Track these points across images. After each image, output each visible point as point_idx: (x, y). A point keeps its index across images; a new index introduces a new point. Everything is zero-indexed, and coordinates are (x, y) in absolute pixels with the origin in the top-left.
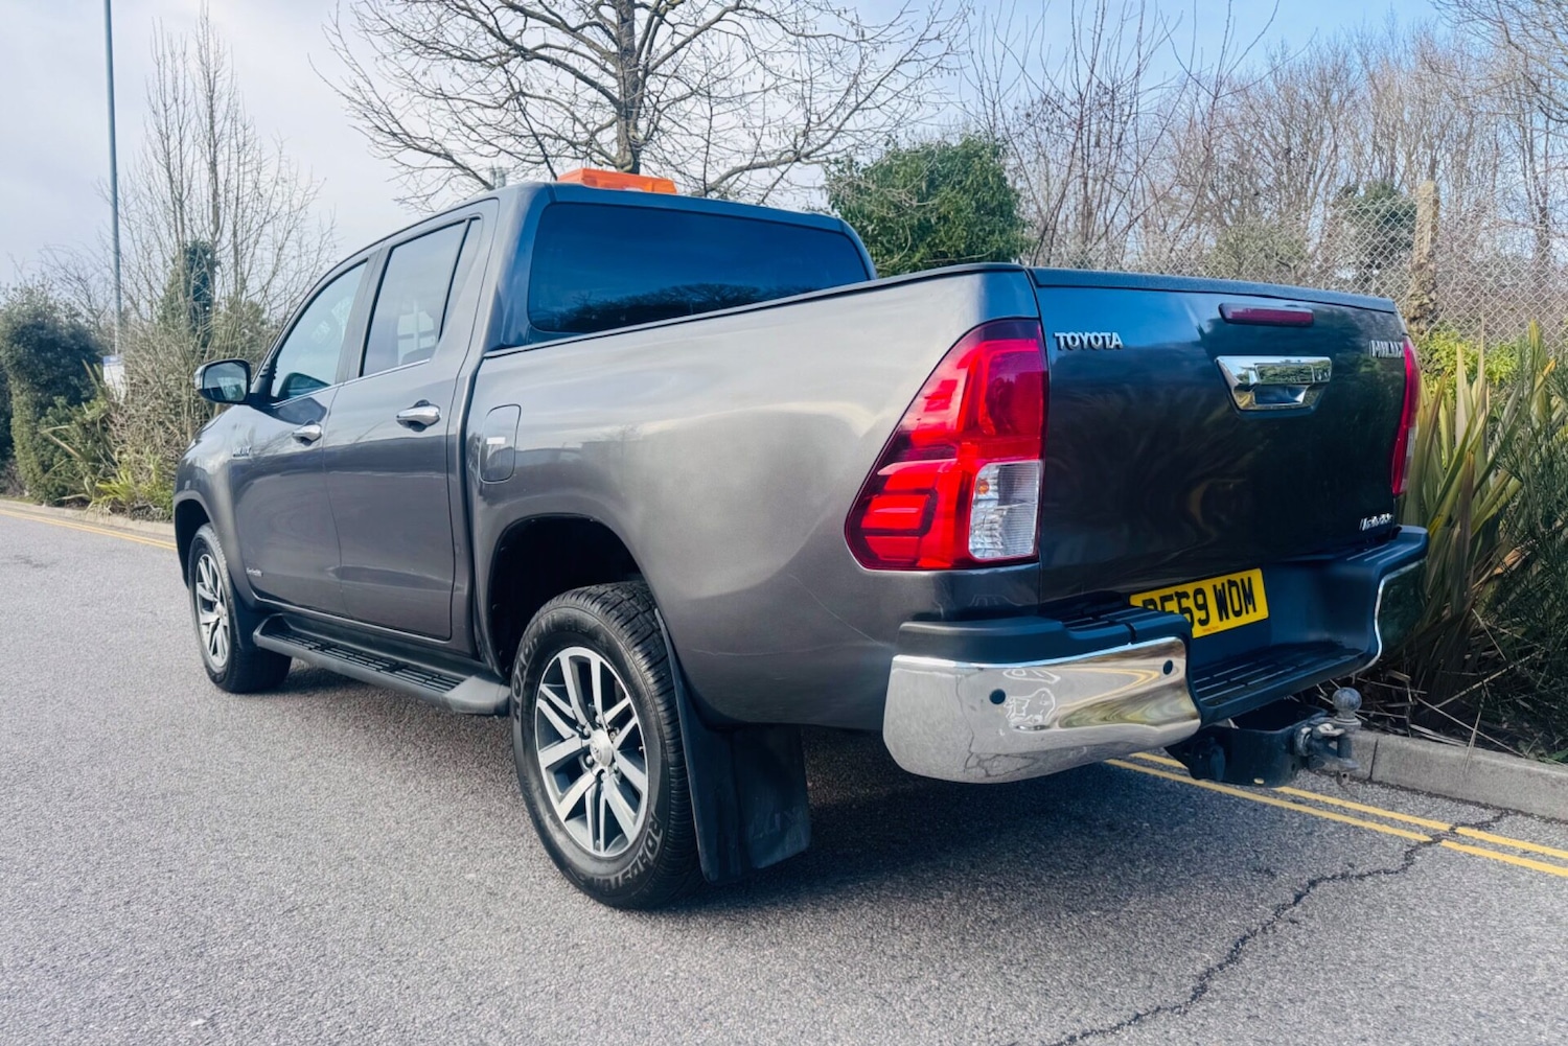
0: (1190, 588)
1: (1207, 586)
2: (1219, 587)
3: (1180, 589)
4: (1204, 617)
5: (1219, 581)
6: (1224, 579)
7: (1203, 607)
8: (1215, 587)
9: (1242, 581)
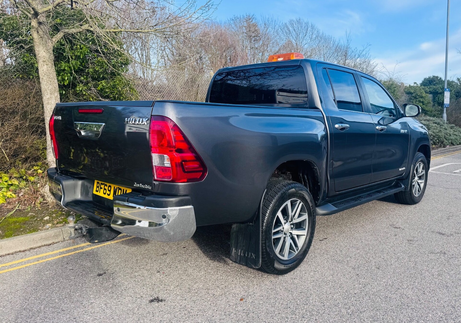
0: (108, 184)
1: (113, 186)
2: (116, 188)
3: (106, 183)
4: (109, 194)
5: (116, 186)
6: (118, 187)
7: (110, 191)
8: (114, 187)
9: (123, 190)
